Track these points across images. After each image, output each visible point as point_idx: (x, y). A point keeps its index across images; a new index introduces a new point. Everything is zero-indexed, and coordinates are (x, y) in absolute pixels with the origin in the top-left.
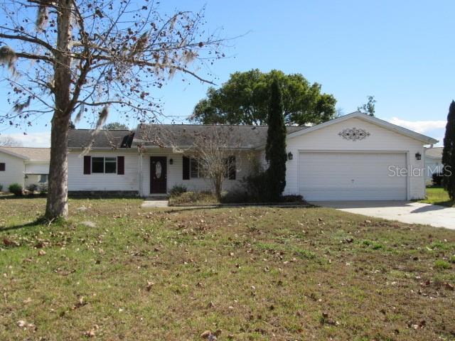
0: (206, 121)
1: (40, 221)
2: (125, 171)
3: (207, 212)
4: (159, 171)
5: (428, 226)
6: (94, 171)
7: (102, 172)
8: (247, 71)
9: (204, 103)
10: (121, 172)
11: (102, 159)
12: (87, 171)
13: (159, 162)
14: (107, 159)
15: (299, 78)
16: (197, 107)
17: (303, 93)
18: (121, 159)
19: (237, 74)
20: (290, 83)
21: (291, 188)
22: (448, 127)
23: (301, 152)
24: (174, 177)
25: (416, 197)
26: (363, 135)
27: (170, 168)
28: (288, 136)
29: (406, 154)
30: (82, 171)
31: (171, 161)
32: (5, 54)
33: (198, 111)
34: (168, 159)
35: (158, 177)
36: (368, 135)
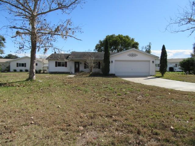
2: (67, 66)
4: (77, 66)
5: (141, 83)
6: (58, 66)
7: (60, 66)
8: (111, 35)
9: (98, 45)
10: (66, 66)
11: (61, 62)
12: (56, 66)
13: (77, 63)
14: (62, 62)
15: (127, 37)
16: (96, 46)
17: (128, 42)
18: (66, 62)
19: (108, 36)
20: (124, 38)
23: (116, 61)
24: (82, 68)
25: (152, 75)
26: (135, 55)
27: (80, 65)
29: (149, 61)
30: (55, 66)
31: (81, 63)
32: (18, 33)
33: (96, 47)
34: (80, 63)
35: (77, 68)
36: (137, 55)
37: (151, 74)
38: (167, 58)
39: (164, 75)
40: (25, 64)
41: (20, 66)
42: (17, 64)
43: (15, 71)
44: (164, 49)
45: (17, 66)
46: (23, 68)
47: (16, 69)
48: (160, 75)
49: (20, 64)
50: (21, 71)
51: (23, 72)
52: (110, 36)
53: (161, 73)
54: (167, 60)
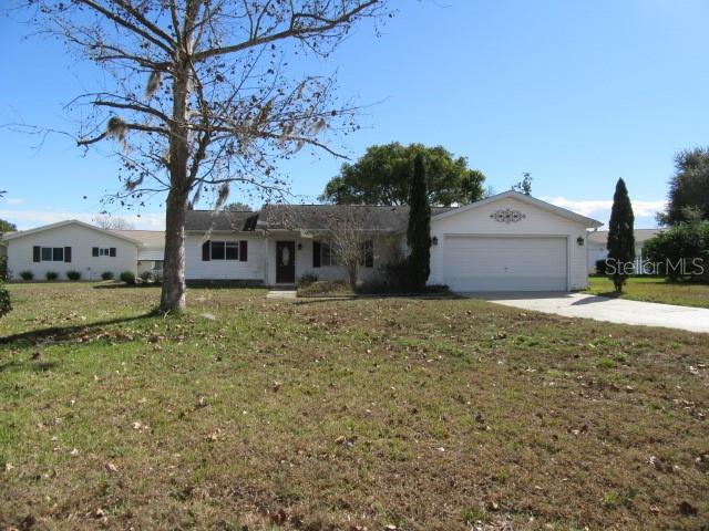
0: (340, 201)
1: (155, 313)
2: (248, 258)
3: (341, 303)
4: (286, 257)
6: (214, 258)
7: (223, 258)
9: (337, 180)
10: (244, 258)
11: (223, 244)
12: (206, 258)
13: (286, 247)
14: (228, 244)
16: (329, 185)
17: (448, 169)
18: (244, 244)
19: (375, 148)
20: (432, 157)
21: (436, 277)
22: (613, 208)
23: (447, 237)
24: (303, 265)
25: (578, 287)
26: (518, 217)
27: (298, 254)
28: (432, 218)
29: (566, 238)
30: (201, 258)
31: (300, 246)
32: (115, 125)
33: (331, 189)
34: (297, 244)
35: (286, 264)
36: (524, 216)
37: (573, 284)
38: (635, 227)
39: (624, 288)
40: (68, 250)
41: (46, 258)
42: (36, 249)
43: (27, 277)
44: (621, 192)
45: (36, 259)
46: (60, 267)
47: (33, 272)
48: (611, 288)
49: (46, 251)
50: (52, 277)
51: (60, 281)
52: (381, 150)
53: (612, 282)
54: (635, 235)
